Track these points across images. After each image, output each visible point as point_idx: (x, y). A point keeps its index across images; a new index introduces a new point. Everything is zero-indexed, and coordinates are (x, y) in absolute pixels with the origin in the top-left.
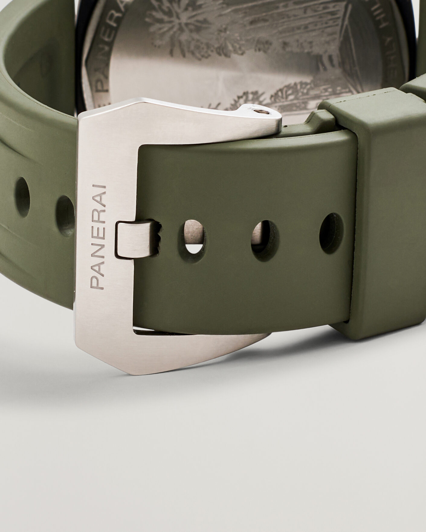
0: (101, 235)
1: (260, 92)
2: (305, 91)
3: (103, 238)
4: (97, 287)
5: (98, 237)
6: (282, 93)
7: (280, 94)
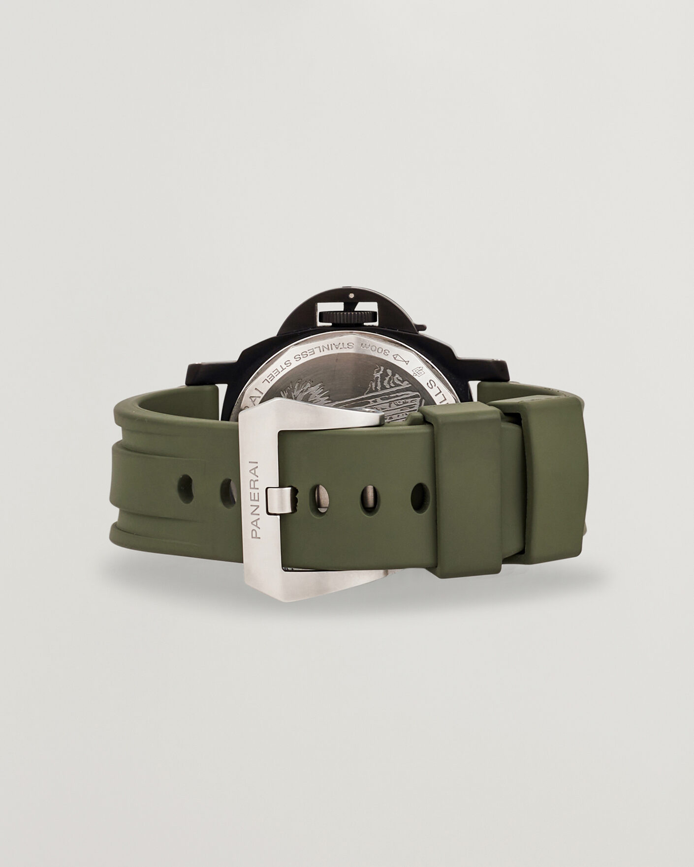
0: (256, 499)
3: (258, 500)
4: (256, 537)
5: (254, 500)
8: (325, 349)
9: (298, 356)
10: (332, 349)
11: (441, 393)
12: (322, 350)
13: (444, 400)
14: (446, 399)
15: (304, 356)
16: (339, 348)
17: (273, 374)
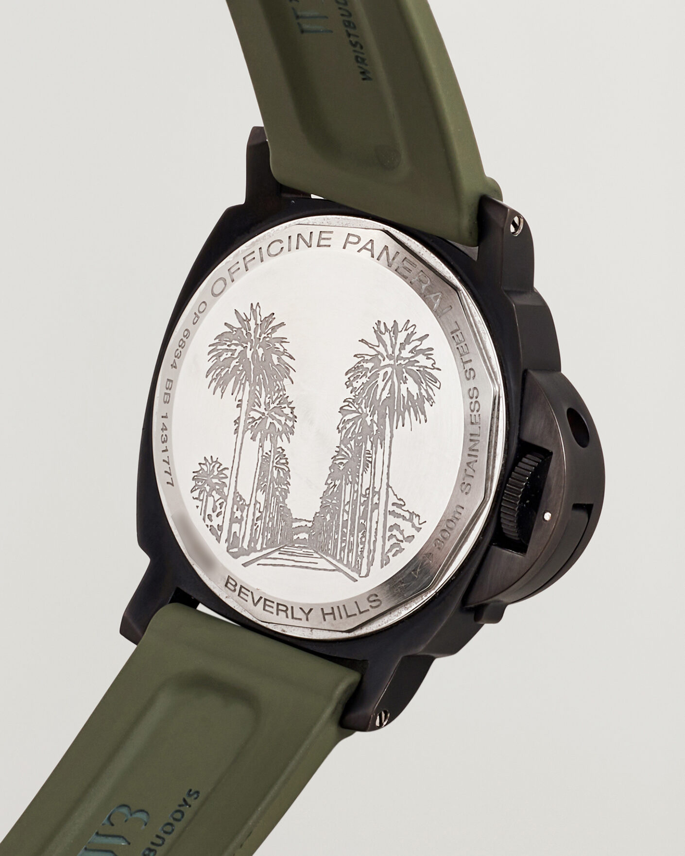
1: (291, 436)
2: (277, 493)
6: (283, 464)
7: (283, 461)
8: (472, 443)
9: (475, 395)
10: (469, 455)
11: (357, 613)
12: (472, 438)
13: (347, 613)
14: (348, 616)
15: (473, 405)
16: (467, 468)
17: (463, 344)
